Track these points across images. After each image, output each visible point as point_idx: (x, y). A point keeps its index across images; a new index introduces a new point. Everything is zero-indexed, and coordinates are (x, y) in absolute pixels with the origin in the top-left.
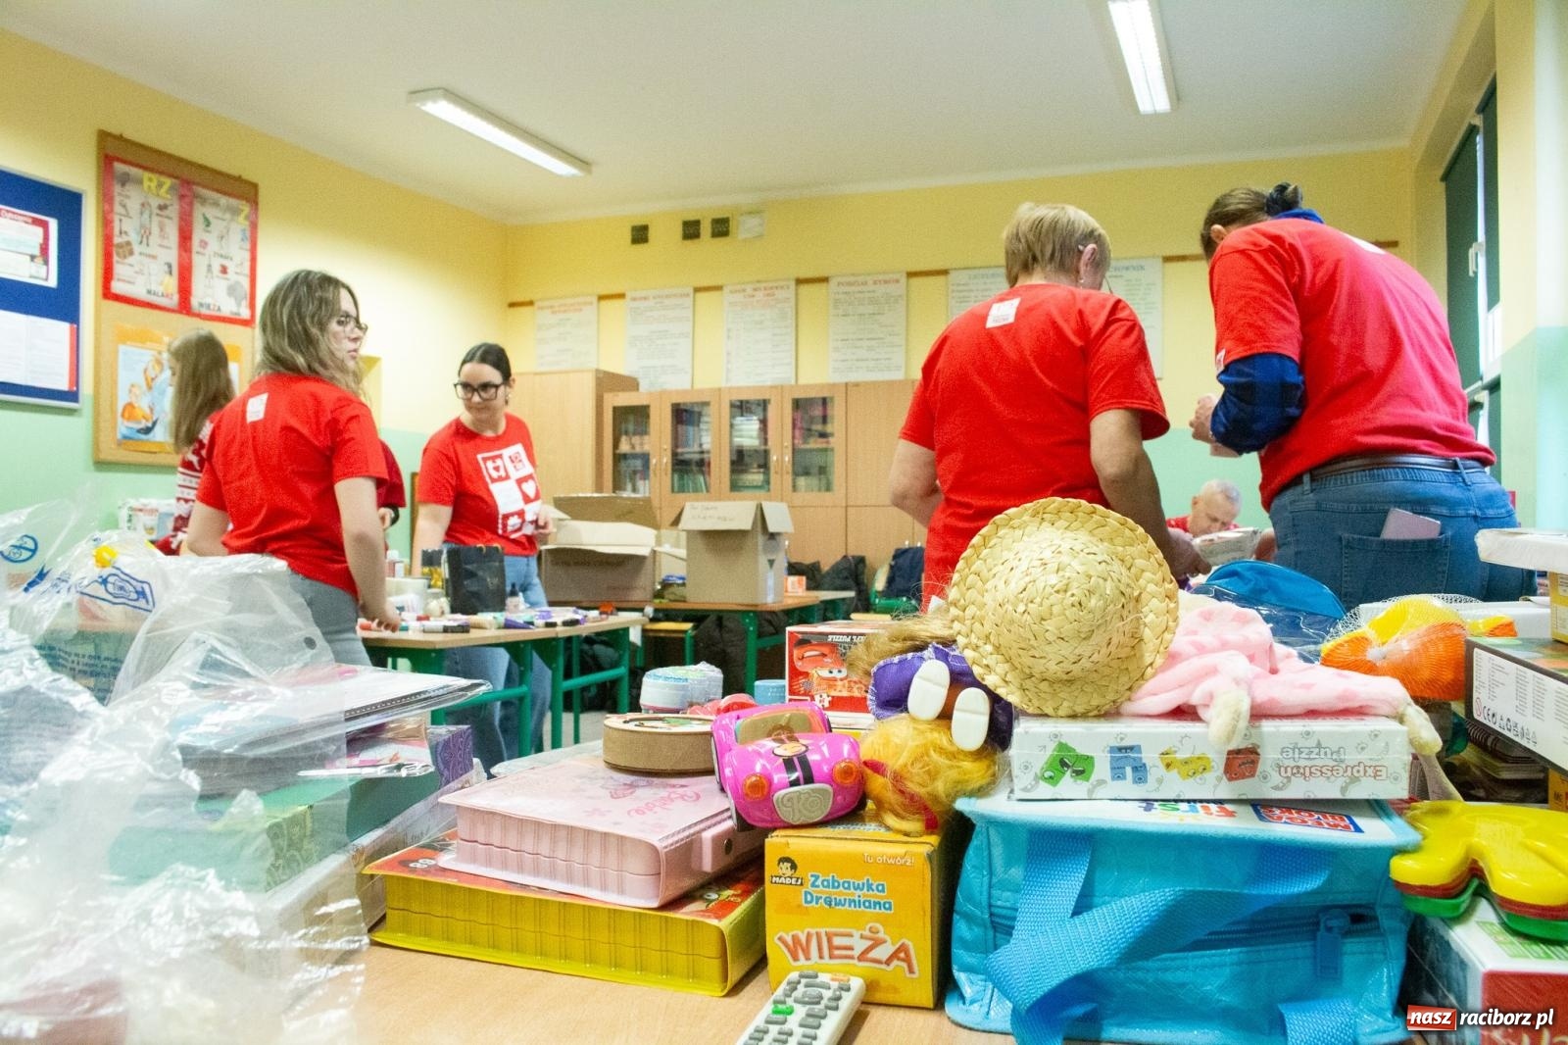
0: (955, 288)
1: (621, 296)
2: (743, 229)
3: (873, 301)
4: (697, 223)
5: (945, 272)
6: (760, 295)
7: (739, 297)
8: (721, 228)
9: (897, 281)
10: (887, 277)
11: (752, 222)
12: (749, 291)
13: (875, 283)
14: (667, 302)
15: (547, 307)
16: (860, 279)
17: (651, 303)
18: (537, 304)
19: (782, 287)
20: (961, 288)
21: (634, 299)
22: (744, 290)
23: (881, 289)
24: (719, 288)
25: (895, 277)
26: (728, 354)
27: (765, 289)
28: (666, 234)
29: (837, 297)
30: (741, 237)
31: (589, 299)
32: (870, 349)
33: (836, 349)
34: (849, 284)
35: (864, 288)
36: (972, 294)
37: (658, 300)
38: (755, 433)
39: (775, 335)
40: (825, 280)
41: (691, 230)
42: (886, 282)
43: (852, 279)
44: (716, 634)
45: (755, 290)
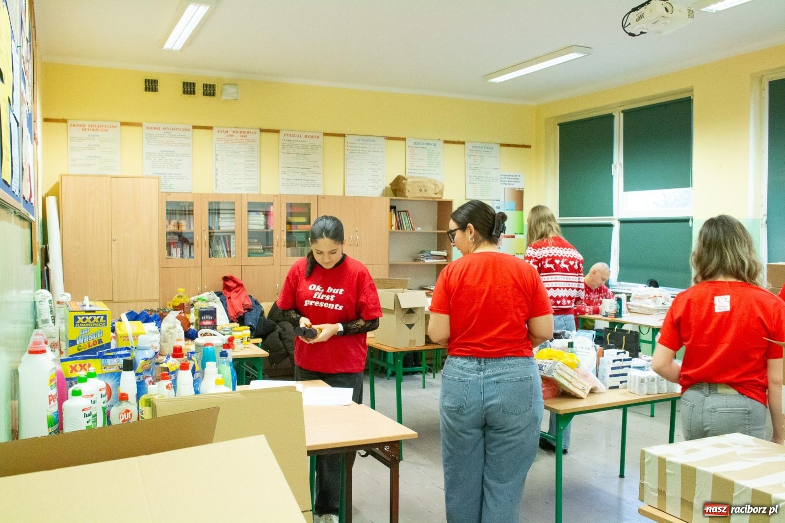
0: (349, 145)
1: (139, 125)
2: (226, 94)
3: (304, 147)
4: (193, 85)
5: (344, 135)
6: (237, 136)
7: (223, 135)
8: (210, 90)
9: (318, 137)
10: (313, 134)
11: (230, 90)
12: (230, 133)
13: (306, 136)
14: (174, 132)
15: (79, 125)
16: (298, 133)
17: (161, 132)
18: (69, 122)
19: (251, 133)
20: (351, 145)
21: (149, 128)
22: (227, 132)
23: (309, 141)
24: (211, 128)
25: (317, 135)
26: (216, 169)
27: (241, 132)
28: (170, 89)
29: (284, 142)
30: (224, 98)
31: (113, 124)
32: (303, 174)
33: (284, 173)
34: (290, 135)
35: (299, 139)
36: (357, 149)
37: (167, 131)
38: (262, 223)
39: (246, 161)
40: (278, 131)
41: (189, 88)
42: (312, 137)
43: (292, 133)
44: (281, 343)
45: (234, 132)
